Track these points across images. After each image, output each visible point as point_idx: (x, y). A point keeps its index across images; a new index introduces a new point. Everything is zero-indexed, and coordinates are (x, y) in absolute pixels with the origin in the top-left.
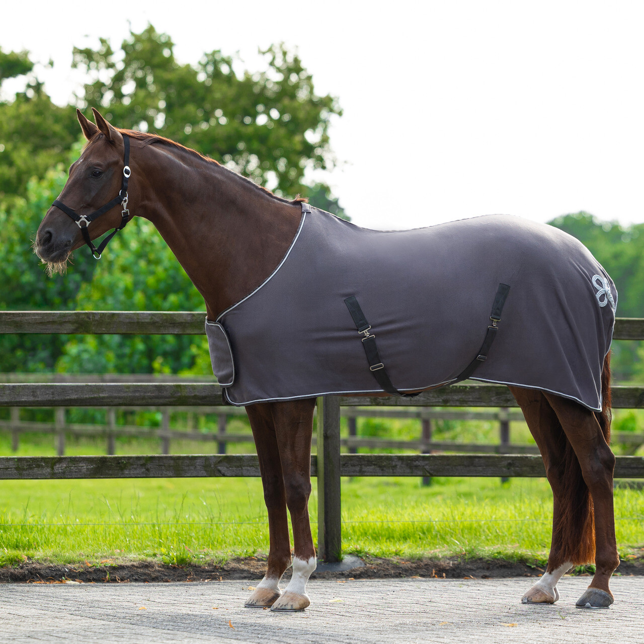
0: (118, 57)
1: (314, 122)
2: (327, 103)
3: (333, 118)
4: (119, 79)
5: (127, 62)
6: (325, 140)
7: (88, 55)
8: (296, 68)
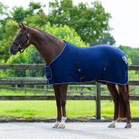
7: (53, 4)
8: (100, 7)
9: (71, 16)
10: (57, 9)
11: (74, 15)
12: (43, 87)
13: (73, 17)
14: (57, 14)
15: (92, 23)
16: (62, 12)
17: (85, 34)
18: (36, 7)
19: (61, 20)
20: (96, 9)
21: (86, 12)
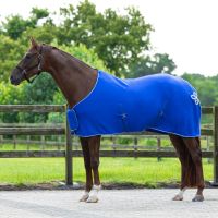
0: (76, 11)
1: (145, 34)
2: (149, 26)
3: (151, 32)
4: (77, 18)
5: (79, 13)
6: (148, 40)
7: (65, 10)
8: (138, 14)
9: (93, 29)
10: (72, 17)
11: (98, 27)
12: (39, 139)
13: (96, 31)
14: (72, 25)
15: (125, 39)
16: (80, 22)
17: (115, 56)
18: (41, 14)
19: (78, 35)
20: (131, 18)
21: (115, 23)
